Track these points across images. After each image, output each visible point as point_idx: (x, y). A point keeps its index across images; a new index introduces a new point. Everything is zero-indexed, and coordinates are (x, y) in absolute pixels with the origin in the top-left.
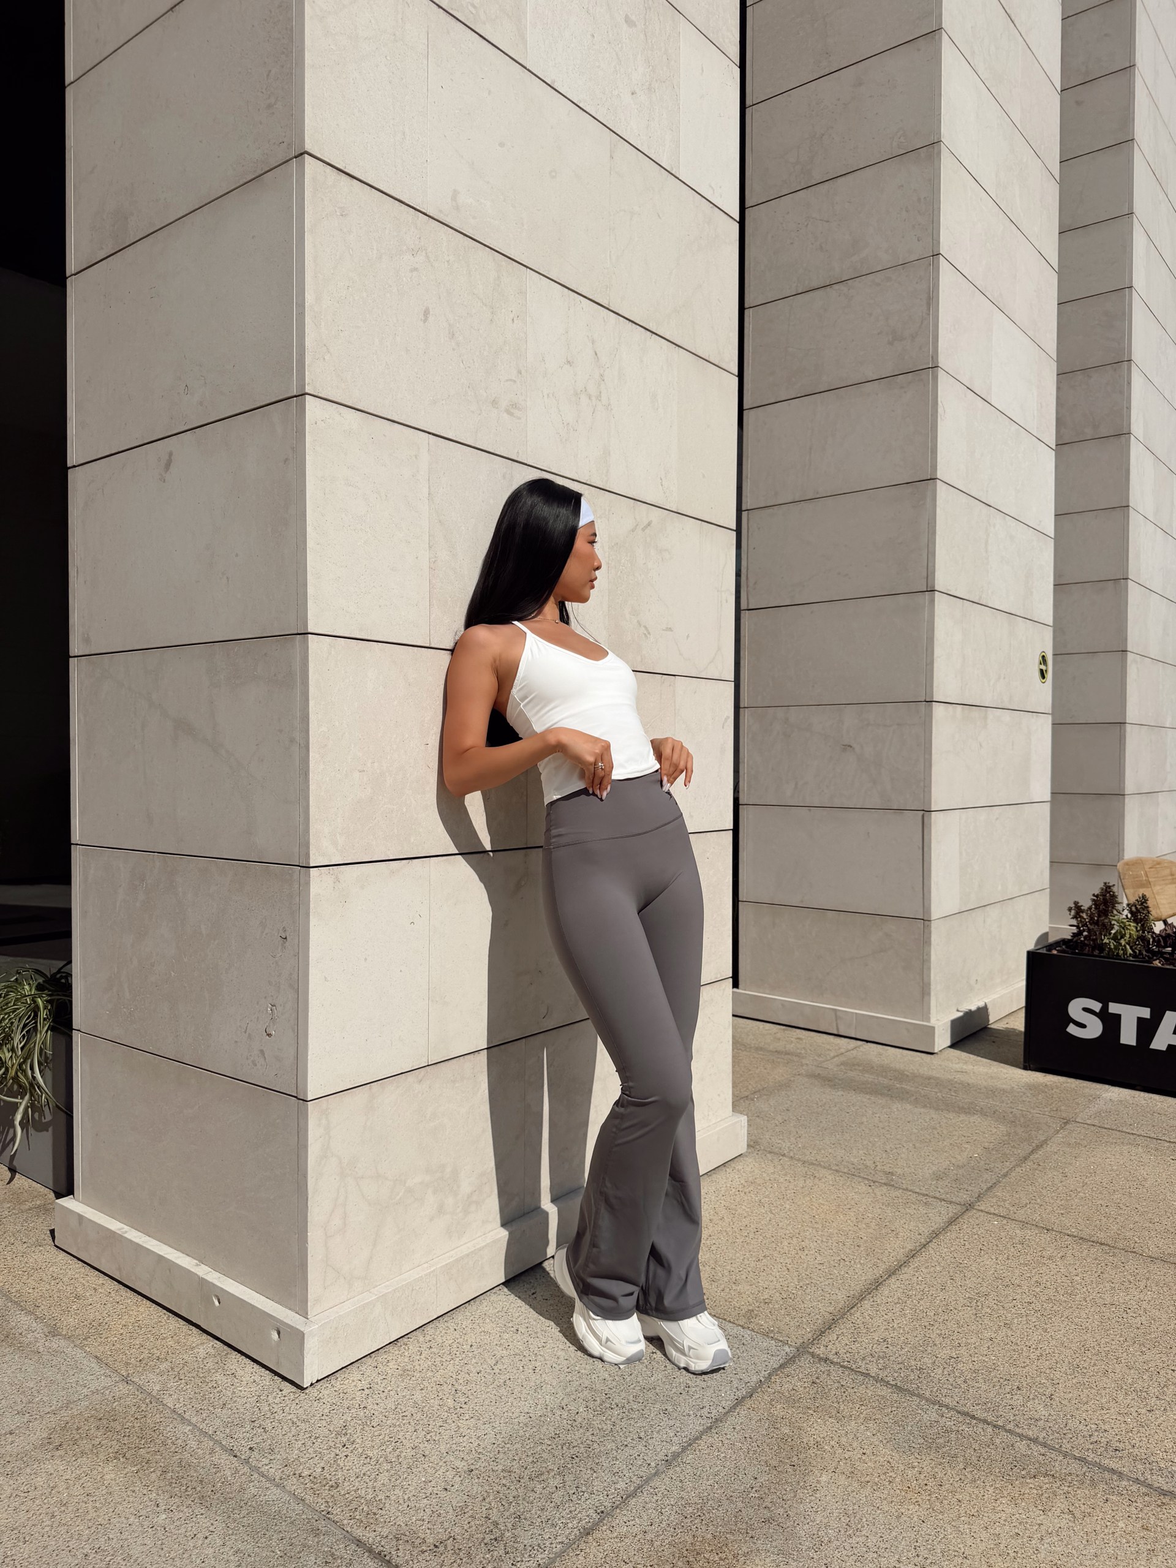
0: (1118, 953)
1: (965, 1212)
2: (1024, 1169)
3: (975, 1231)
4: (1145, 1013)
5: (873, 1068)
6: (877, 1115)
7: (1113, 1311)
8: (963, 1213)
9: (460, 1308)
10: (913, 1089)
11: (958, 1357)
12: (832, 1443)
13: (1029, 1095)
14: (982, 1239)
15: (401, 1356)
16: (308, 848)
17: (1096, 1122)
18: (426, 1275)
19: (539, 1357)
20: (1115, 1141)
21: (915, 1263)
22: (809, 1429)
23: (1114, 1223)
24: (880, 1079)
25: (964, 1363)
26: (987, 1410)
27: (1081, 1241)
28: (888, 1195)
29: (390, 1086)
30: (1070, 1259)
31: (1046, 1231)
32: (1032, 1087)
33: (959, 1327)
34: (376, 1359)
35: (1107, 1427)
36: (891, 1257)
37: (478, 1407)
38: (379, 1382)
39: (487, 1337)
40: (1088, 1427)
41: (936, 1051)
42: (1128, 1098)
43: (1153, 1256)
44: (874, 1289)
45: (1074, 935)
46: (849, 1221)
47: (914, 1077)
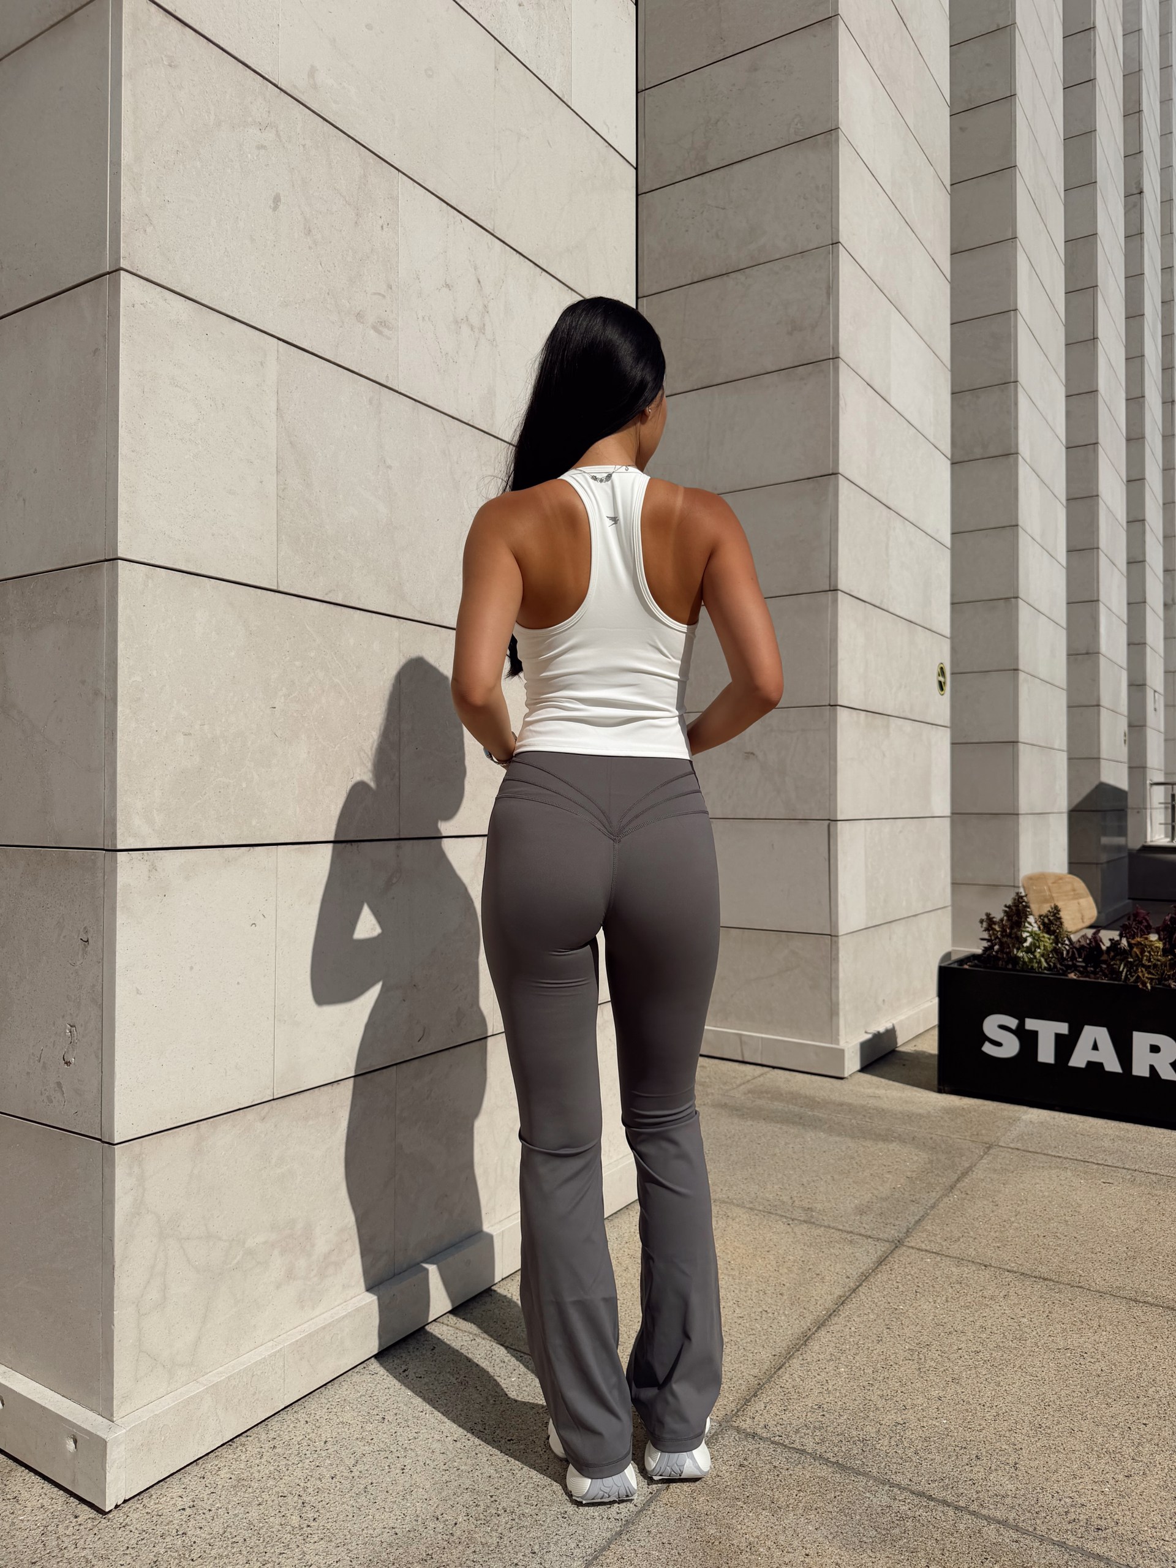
0: (1032, 967)
1: (894, 1249)
2: (952, 1199)
3: (907, 1270)
4: (1063, 1028)
5: (782, 1095)
6: (791, 1146)
7: (1069, 1357)
8: (892, 1252)
9: (314, 1393)
10: (826, 1116)
11: (905, 1423)
12: (769, 1543)
13: (947, 1119)
14: (916, 1280)
15: (236, 1461)
16: (114, 825)
17: (1019, 1145)
18: (270, 1356)
19: (410, 1452)
20: (1041, 1165)
21: (845, 1312)
22: (739, 1527)
23: (1054, 1255)
24: (790, 1106)
25: (912, 1430)
26: (945, 1488)
27: (1022, 1277)
28: (809, 1234)
29: (224, 1123)
30: (1014, 1299)
31: (983, 1268)
32: (949, 1111)
33: (902, 1386)
34: (203, 1466)
35: (1083, 1500)
36: (818, 1306)
37: (330, 1524)
38: (205, 1498)
39: (346, 1429)
40: (1062, 1502)
41: (846, 1075)
42: (1048, 1119)
43: (1101, 1290)
44: (802, 1345)
45: (986, 949)
46: (768, 1266)
47: (825, 1104)
